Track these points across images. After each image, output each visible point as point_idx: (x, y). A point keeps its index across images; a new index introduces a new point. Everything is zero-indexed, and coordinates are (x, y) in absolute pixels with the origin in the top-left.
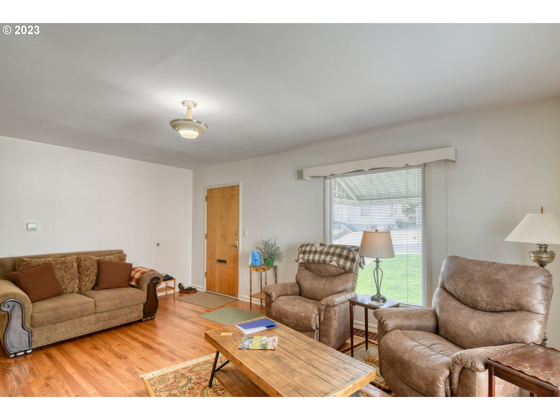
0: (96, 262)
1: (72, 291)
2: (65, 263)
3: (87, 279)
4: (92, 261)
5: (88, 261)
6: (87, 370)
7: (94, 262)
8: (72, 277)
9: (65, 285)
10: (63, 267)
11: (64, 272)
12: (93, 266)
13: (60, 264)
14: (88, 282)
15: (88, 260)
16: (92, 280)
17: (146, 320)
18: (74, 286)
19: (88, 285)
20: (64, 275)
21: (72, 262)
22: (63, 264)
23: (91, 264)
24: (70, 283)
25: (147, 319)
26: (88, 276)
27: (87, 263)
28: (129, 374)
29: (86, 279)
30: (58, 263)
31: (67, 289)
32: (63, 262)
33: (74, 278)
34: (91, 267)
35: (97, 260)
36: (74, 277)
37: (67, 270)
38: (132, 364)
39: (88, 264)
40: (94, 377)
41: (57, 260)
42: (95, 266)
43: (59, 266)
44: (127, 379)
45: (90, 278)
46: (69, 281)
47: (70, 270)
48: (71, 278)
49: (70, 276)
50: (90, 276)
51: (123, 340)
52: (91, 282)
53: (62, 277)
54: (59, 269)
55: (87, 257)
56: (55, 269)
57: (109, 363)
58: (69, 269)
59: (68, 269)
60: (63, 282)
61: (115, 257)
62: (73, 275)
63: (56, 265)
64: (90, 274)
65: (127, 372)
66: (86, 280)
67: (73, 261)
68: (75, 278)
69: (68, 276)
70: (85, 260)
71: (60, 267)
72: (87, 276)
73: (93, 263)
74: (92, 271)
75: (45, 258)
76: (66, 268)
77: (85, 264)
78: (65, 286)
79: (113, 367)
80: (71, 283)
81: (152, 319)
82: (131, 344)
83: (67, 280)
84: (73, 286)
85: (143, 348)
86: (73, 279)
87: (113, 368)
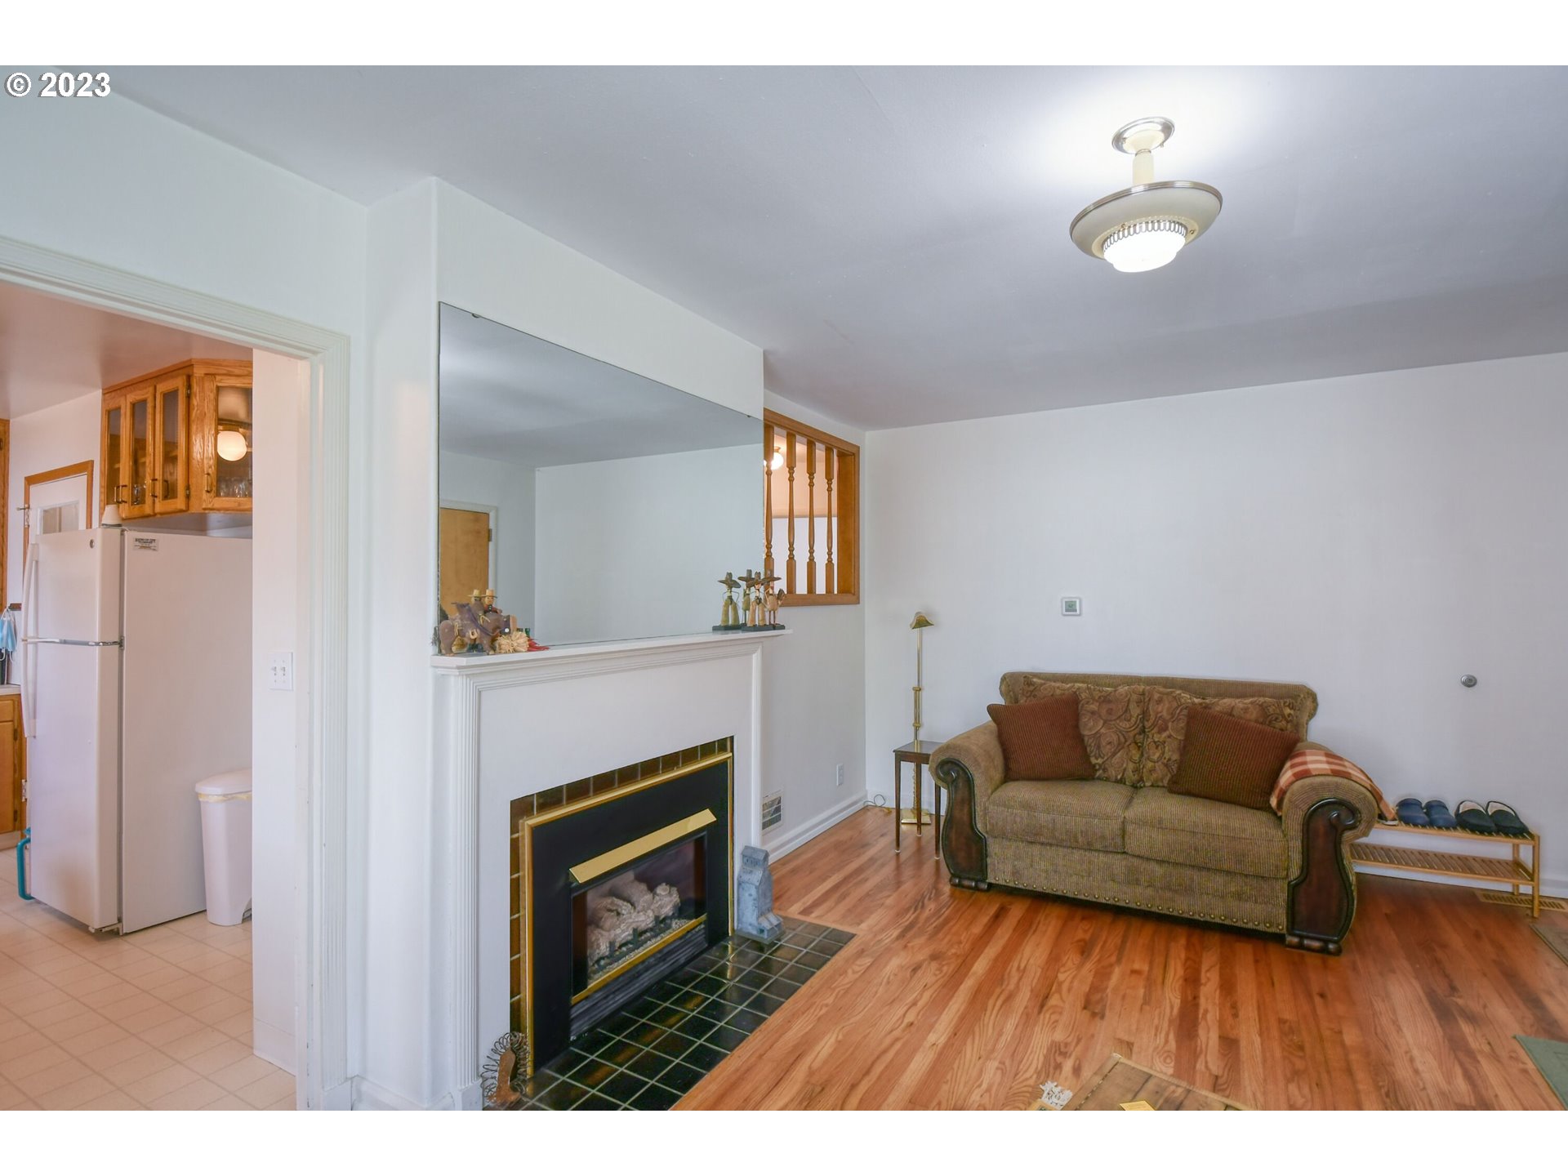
0: (1185, 712)
1: (1119, 777)
2: (1110, 702)
3: (1157, 755)
4: (1177, 708)
5: (1167, 705)
6: (1002, 985)
7: (1181, 710)
8: (1123, 740)
9: (1103, 758)
10: (1104, 712)
11: (1104, 724)
12: (1175, 722)
13: (1097, 701)
14: (1160, 763)
15: (1166, 703)
16: (1169, 760)
17: (1301, 946)
18: (1125, 765)
19: (1159, 772)
20: (1103, 731)
21: (1129, 700)
22: (1103, 701)
23: (1172, 715)
24: (1114, 754)
25: (1306, 942)
26: (1160, 748)
27: (1163, 710)
28: (1041, 1059)
29: (1154, 754)
30: (1093, 699)
31: (1109, 769)
32: (1105, 697)
33: (1128, 743)
34: (1170, 724)
35: (1190, 705)
36: (1126, 741)
37: (1111, 721)
38: (1083, 1041)
39: (1165, 713)
40: (986, 1010)
41: (1094, 690)
42: (1181, 721)
43: (1094, 707)
44: (1021, 1067)
45: (1163, 753)
46: (1113, 750)
47: (1118, 721)
48: (1119, 744)
49: (1115, 738)
50: (1165, 747)
51: (1165, 967)
52: (1166, 765)
53: (1097, 736)
54: (1093, 713)
55: (1168, 694)
56: (1083, 712)
57: (1054, 1001)
58: (1117, 719)
59: (1115, 718)
60: (1099, 747)
61: (1250, 705)
62: (1124, 737)
63: (1088, 703)
64: (1165, 742)
65: (1045, 1052)
66: (1155, 757)
67: (1131, 699)
68: (1128, 746)
69: (1111, 736)
70: (1160, 701)
71: (1096, 709)
72: (1157, 748)
73: (1178, 711)
74: (1172, 734)
75: (1071, 682)
76: (1110, 714)
77: (1158, 713)
78: (1102, 760)
79: (1046, 1016)
80: (1119, 755)
81: (1324, 950)
82: (1163, 989)
83: (1109, 747)
84: (1122, 765)
85: (1171, 1022)
86: (1123, 748)
87: (1041, 1021)
